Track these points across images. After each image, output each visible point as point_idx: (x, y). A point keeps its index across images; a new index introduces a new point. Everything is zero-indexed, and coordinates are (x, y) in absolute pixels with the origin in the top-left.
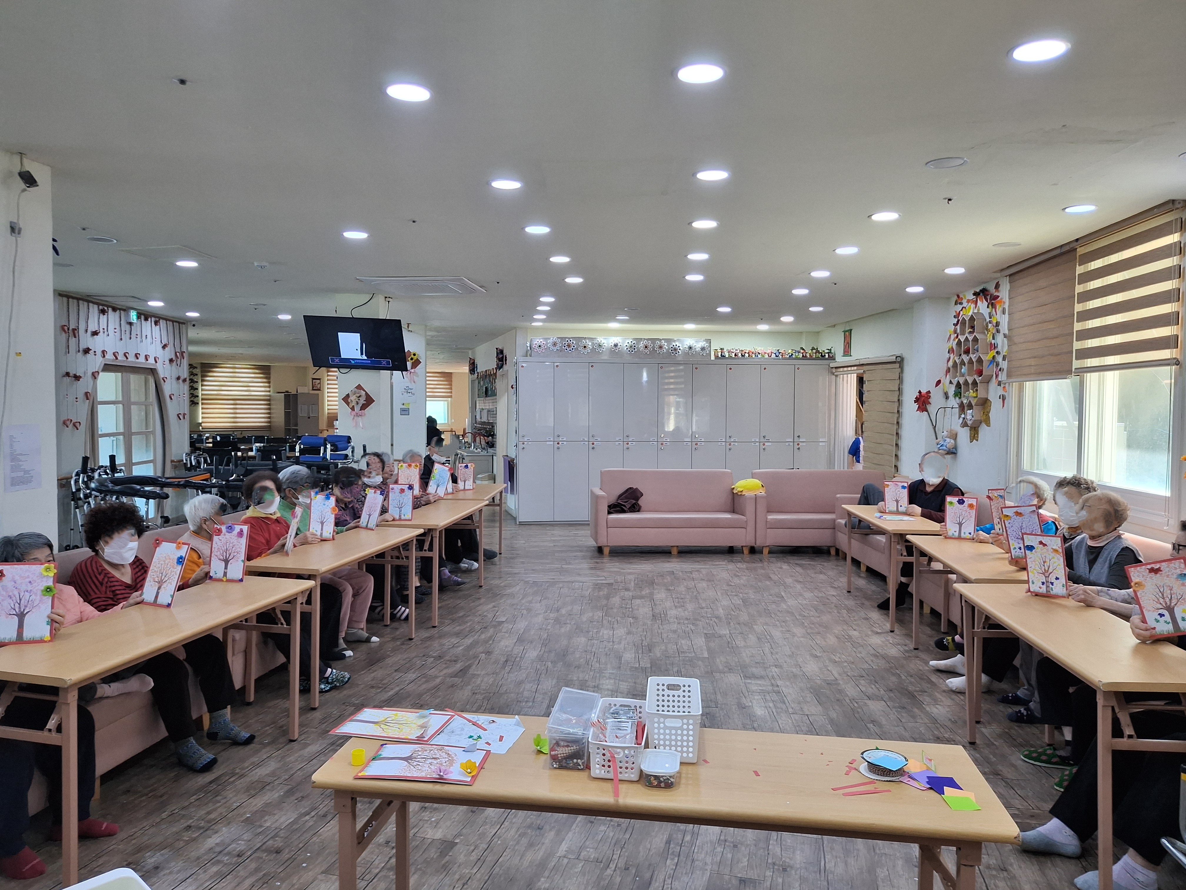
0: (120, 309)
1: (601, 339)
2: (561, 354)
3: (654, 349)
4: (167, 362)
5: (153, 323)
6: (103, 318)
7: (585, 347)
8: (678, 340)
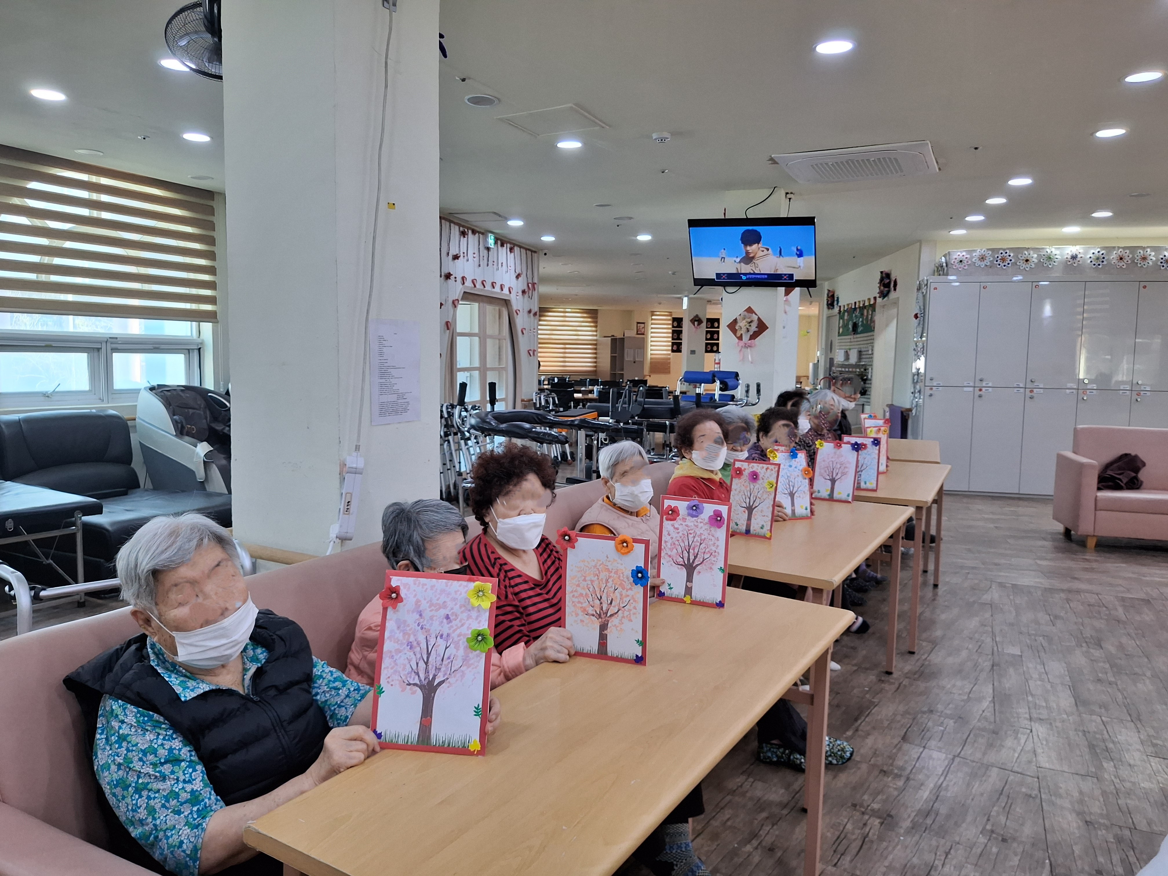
0: (479, 233)
1: (1052, 250)
2: (990, 270)
4: (520, 293)
5: (508, 250)
6: (464, 241)
7: (1027, 261)
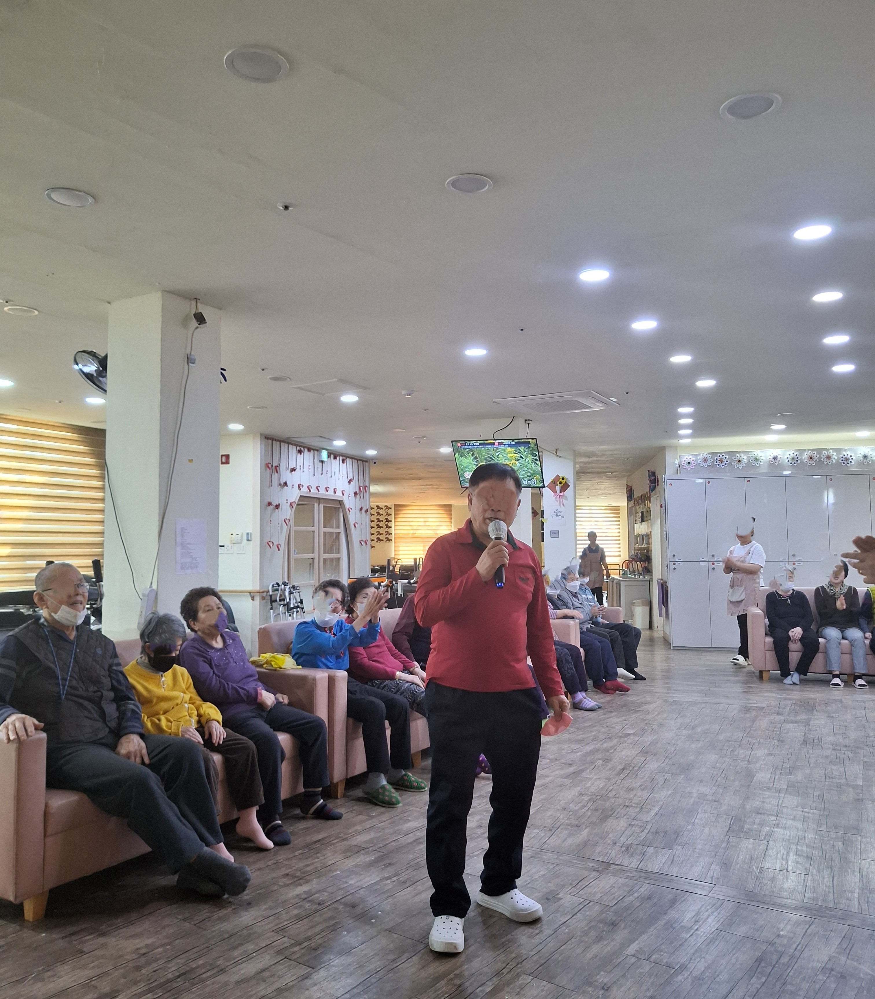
0: (314, 450)
1: (757, 453)
2: (713, 469)
3: (820, 460)
4: (353, 495)
5: (341, 461)
6: (300, 457)
7: (739, 461)
8: (849, 449)
